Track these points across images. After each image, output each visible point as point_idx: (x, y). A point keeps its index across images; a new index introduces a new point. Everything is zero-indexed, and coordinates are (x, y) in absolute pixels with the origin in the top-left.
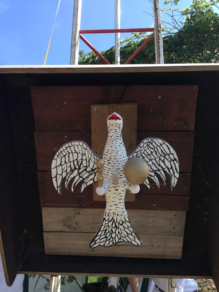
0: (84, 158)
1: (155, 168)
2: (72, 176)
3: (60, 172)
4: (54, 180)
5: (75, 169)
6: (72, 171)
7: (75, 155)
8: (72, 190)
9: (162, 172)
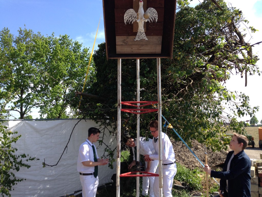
0: (133, 14)
1: (151, 17)
2: (130, 19)
4: (125, 20)
5: (131, 17)
6: (130, 18)
8: (130, 23)
9: (153, 17)
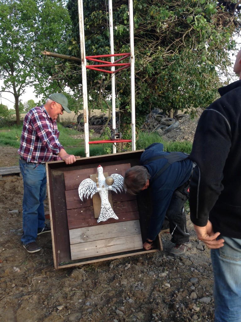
3: (82, 192)
7: (87, 184)
